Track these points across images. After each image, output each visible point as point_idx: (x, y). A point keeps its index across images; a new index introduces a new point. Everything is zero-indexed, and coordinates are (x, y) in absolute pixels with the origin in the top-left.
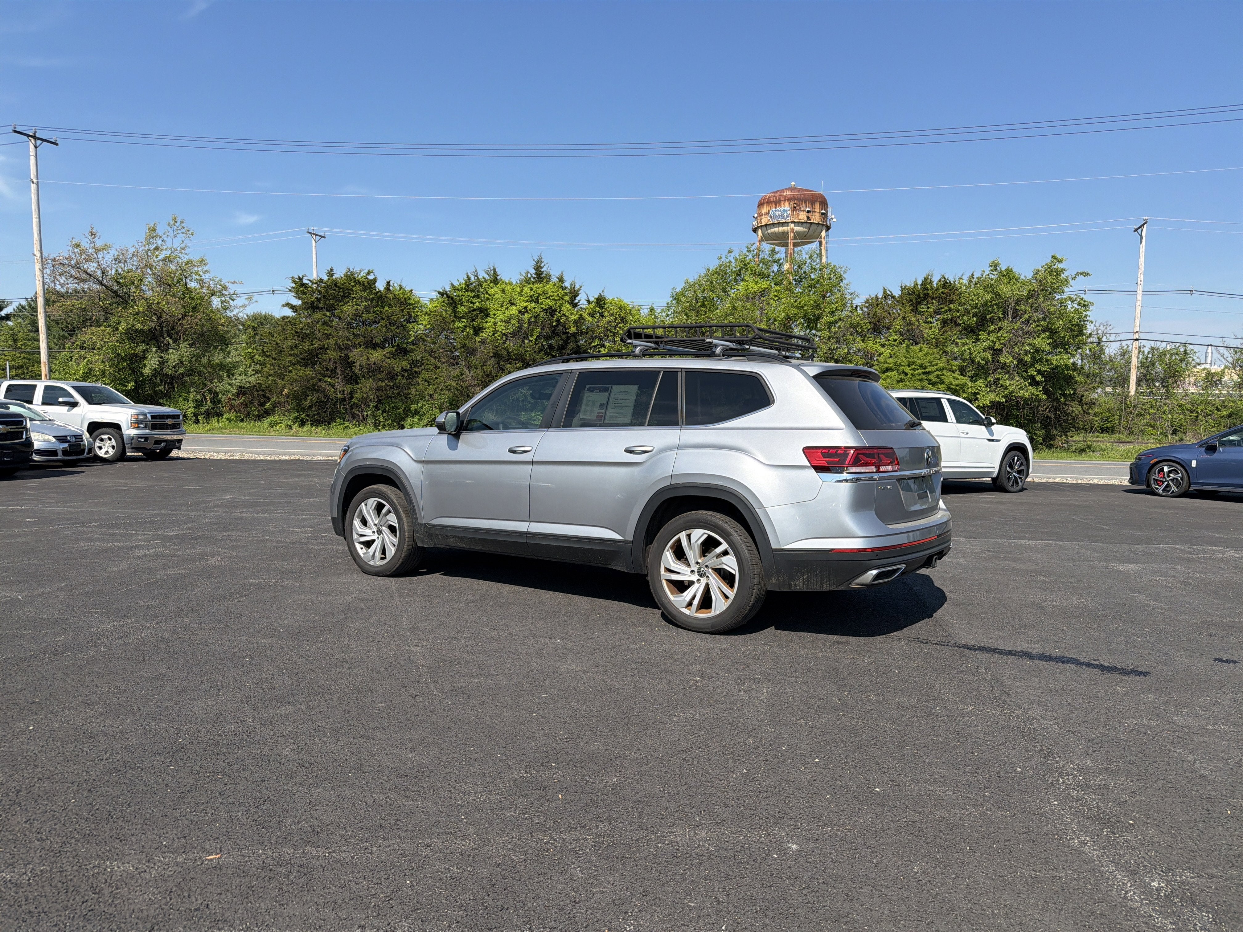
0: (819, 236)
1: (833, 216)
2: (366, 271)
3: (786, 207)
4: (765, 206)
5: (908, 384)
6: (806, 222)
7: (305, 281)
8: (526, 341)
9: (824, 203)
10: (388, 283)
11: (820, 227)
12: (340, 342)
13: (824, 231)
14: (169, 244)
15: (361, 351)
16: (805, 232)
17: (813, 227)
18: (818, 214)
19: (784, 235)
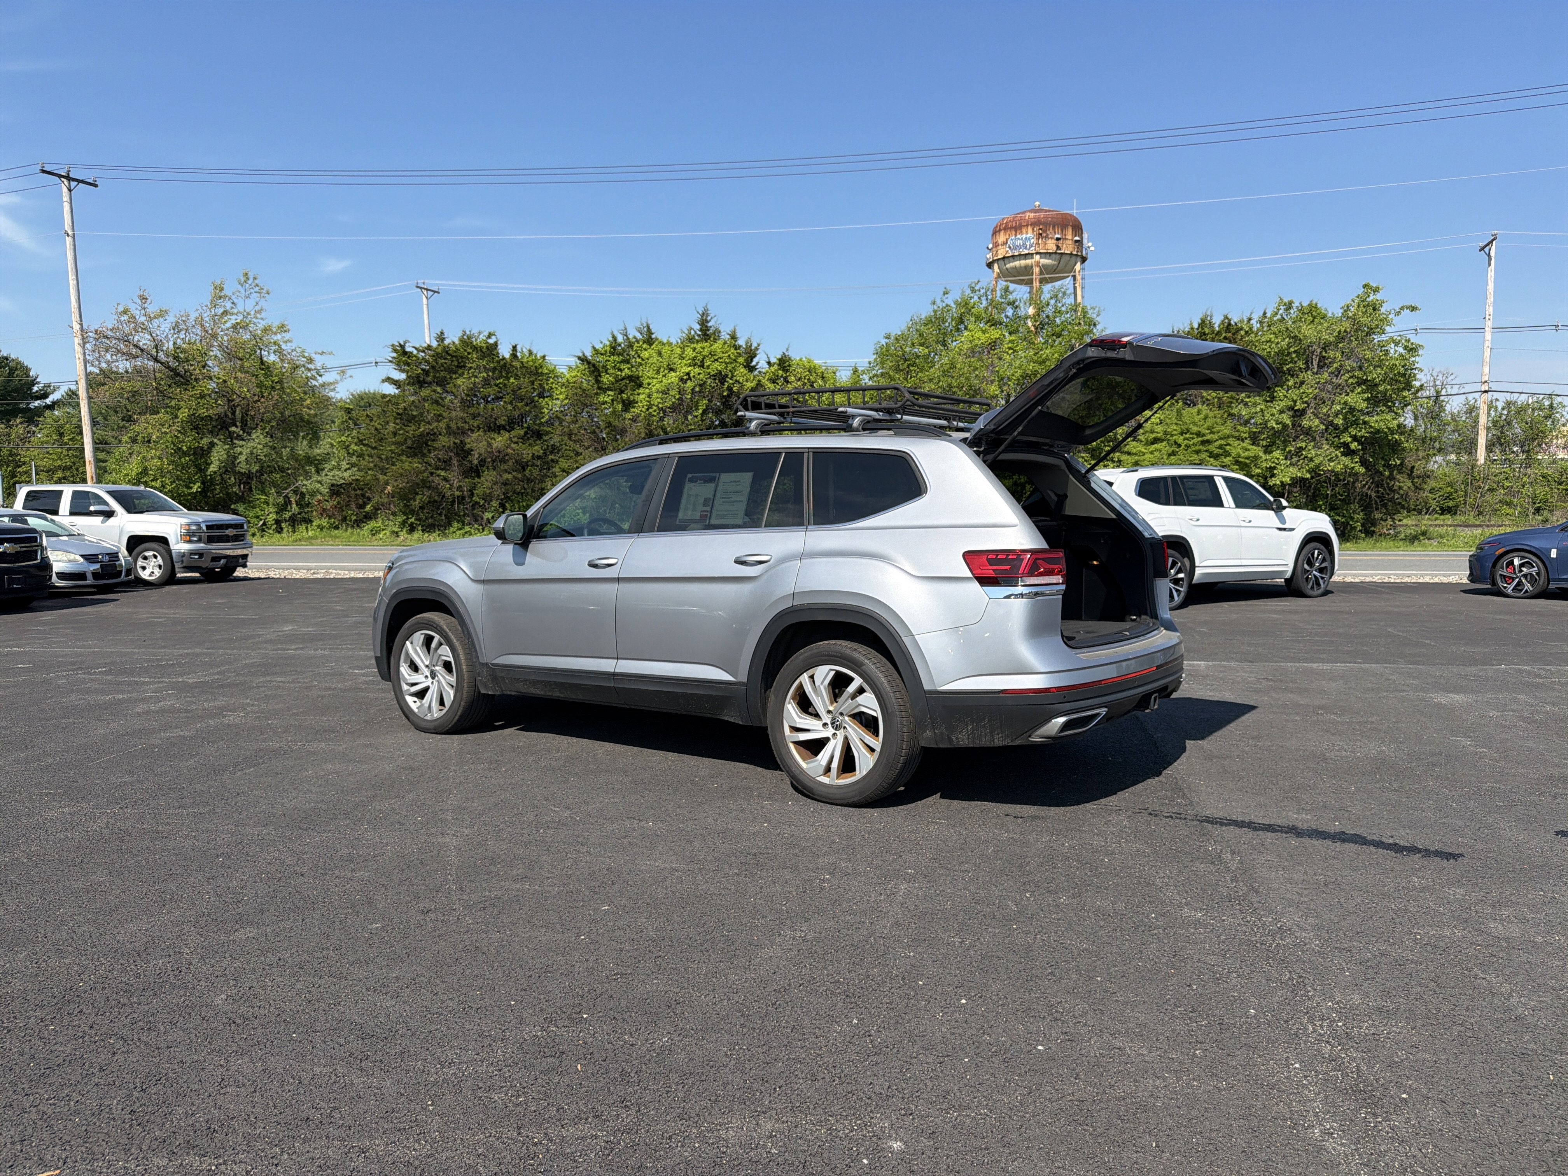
0: (1072, 269)
1: (1090, 244)
2: (486, 334)
3: (1029, 234)
4: (1002, 233)
5: (1182, 457)
6: (1056, 253)
7: (408, 349)
8: (690, 417)
9: (1077, 228)
10: (515, 348)
11: (1074, 258)
12: (453, 426)
13: (1079, 264)
14: (240, 307)
15: (479, 435)
16: (1054, 265)
17: (1065, 259)
18: (1070, 242)
19: (1028, 270)
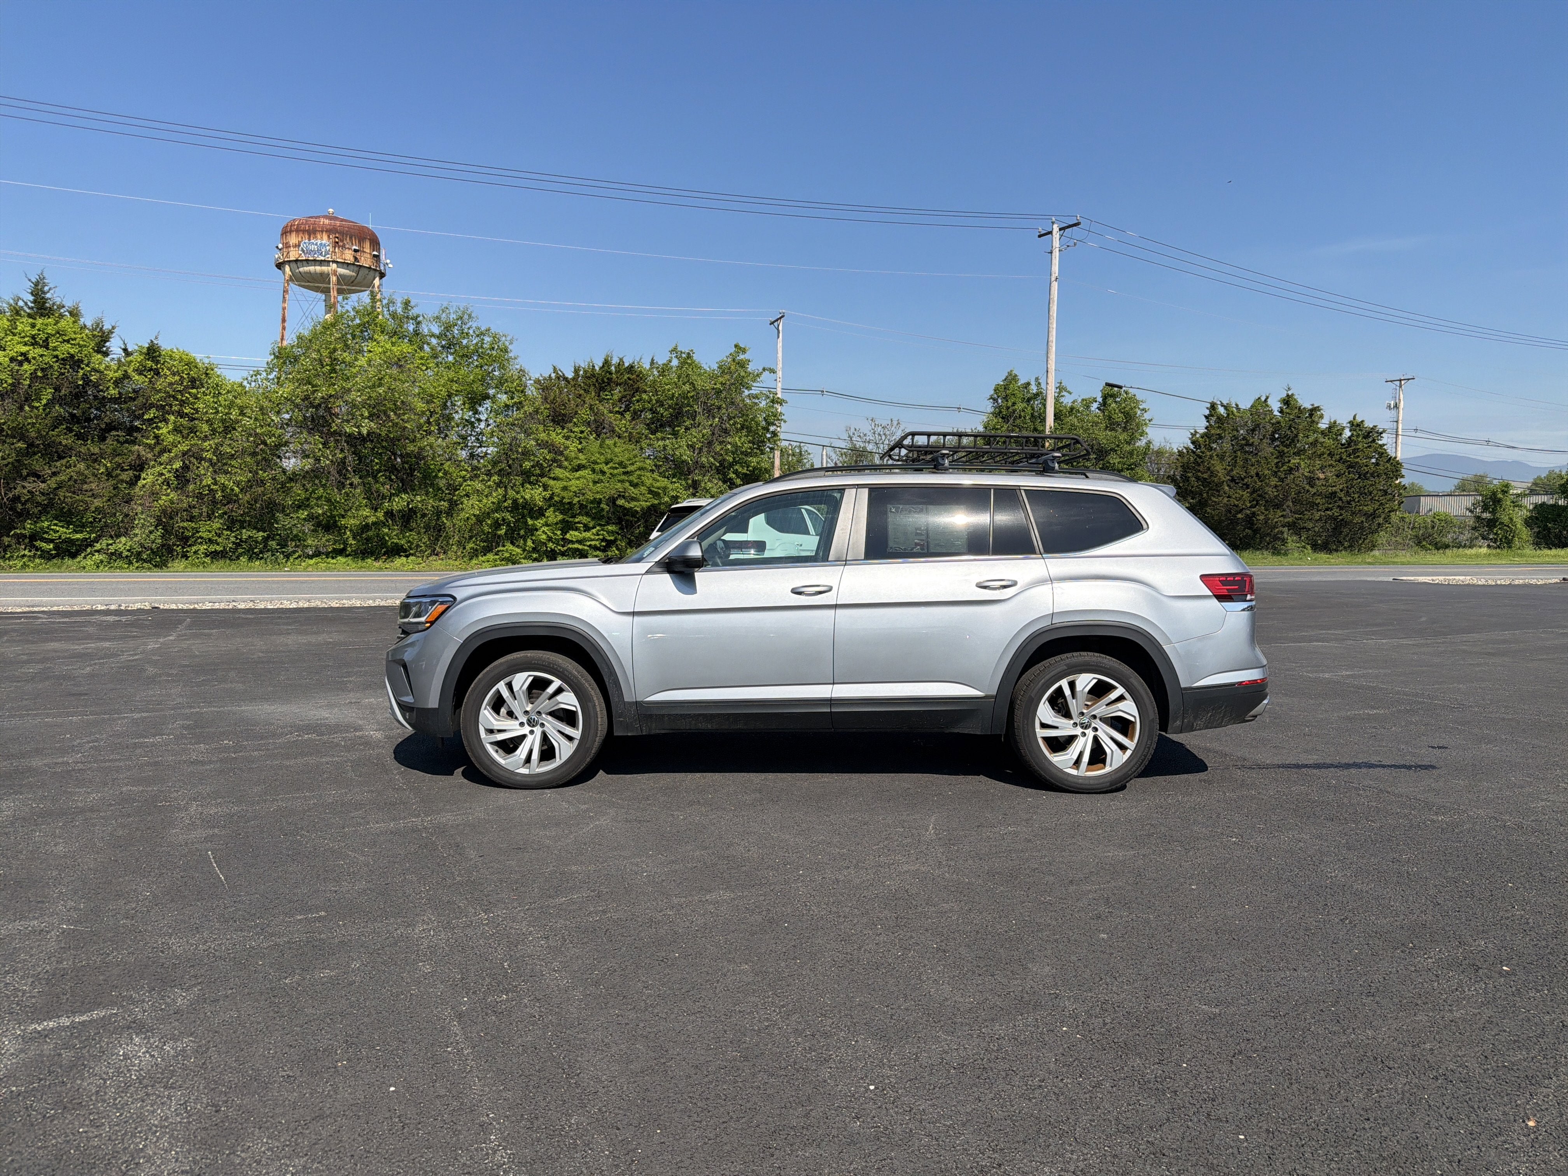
0: (370, 284)
1: (388, 261)
3: (324, 241)
4: (294, 234)
5: (607, 485)
6: (353, 264)
8: (27, 408)
9: (375, 243)
11: (372, 273)
13: (377, 279)
16: (351, 276)
17: (363, 272)
18: (369, 256)
19: (324, 278)
